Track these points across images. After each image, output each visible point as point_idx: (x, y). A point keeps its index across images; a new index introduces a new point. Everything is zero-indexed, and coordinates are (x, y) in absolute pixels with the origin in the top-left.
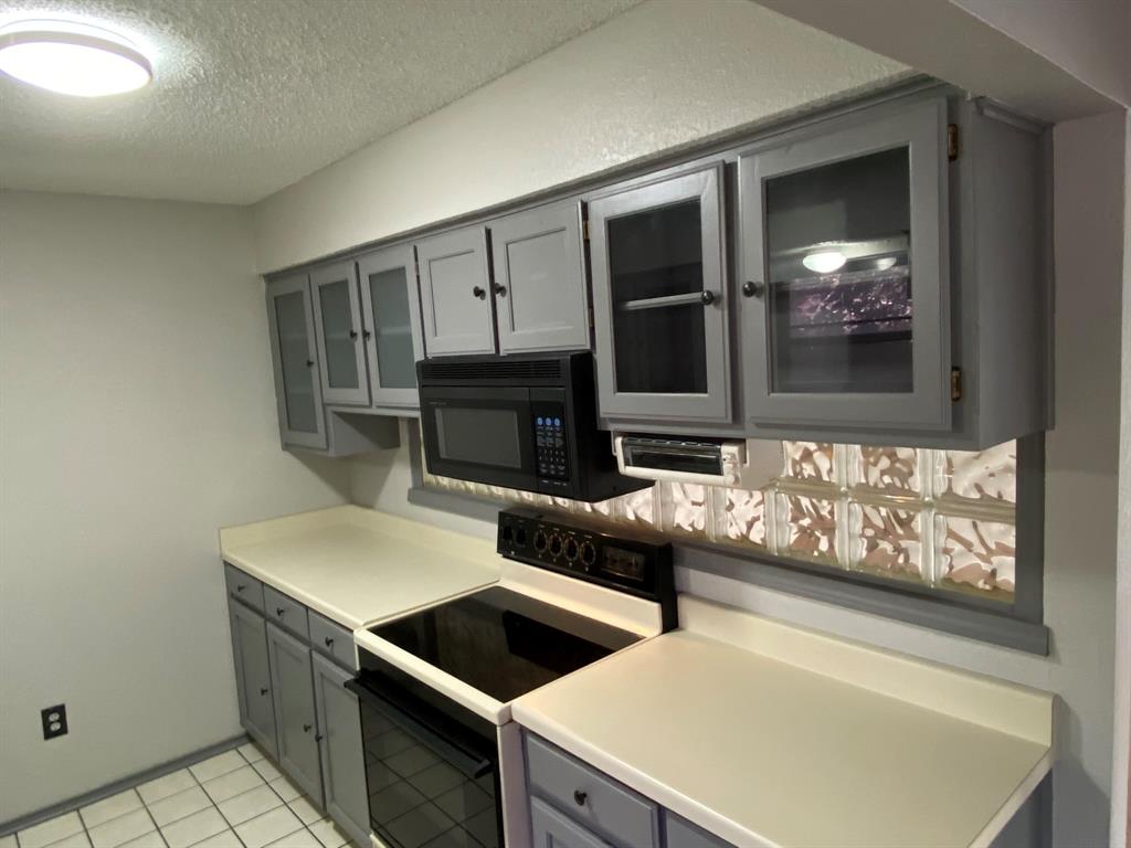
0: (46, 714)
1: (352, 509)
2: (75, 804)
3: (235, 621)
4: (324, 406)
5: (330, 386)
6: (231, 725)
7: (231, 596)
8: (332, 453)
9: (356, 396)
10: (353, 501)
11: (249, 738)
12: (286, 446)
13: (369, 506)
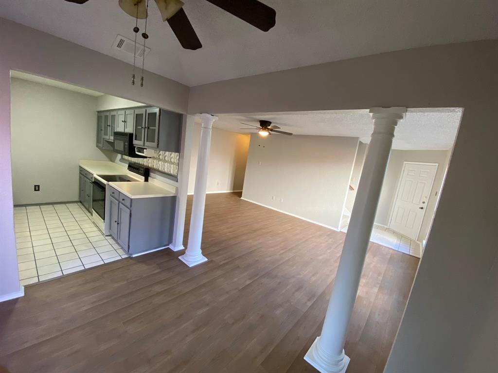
0: (35, 186)
1: (111, 162)
2: (40, 205)
3: (80, 177)
4: (103, 139)
5: (104, 135)
6: (77, 199)
7: (80, 173)
8: (104, 148)
9: (107, 137)
10: (111, 161)
11: (81, 202)
12: (97, 146)
13: (114, 162)
